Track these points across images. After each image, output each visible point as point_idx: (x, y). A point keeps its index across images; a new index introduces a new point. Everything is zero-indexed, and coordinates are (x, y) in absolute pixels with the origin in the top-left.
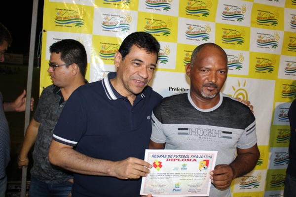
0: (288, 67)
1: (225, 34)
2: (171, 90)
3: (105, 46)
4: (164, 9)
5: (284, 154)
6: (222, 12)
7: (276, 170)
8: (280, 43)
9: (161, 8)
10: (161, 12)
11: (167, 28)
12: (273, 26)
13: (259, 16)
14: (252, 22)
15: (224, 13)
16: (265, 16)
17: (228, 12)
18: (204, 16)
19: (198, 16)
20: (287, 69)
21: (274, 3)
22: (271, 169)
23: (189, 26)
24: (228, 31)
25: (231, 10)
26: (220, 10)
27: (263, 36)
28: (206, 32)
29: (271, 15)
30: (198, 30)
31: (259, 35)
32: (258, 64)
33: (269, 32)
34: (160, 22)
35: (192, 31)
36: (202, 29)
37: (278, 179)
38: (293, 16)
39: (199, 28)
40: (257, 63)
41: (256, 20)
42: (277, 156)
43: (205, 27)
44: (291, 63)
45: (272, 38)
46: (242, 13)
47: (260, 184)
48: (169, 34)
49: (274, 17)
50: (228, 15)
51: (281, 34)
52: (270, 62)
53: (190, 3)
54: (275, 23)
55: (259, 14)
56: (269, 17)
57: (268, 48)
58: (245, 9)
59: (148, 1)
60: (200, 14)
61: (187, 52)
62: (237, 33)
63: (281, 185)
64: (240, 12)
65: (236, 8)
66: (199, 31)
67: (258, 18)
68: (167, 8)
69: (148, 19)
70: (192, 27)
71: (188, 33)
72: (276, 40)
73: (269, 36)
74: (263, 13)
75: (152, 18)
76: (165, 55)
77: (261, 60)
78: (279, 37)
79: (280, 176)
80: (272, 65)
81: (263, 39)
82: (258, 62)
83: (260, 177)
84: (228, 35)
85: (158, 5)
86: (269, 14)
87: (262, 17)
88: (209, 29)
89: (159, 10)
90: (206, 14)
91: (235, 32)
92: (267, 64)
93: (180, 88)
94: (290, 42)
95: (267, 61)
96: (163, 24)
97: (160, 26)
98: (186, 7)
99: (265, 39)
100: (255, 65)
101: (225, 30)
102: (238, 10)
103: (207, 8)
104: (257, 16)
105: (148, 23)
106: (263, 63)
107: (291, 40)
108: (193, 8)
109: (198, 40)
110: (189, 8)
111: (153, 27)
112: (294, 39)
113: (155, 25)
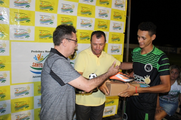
1: (63, 20)
2: (33, 52)
4: (26, 7)
8: (93, 24)
9: (24, 6)
10: (24, 8)
11: (28, 17)
13: (82, 10)
14: (78, 13)
15: (62, 9)
16: (85, 10)
17: (64, 8)
18: (50, 11)
19: (47, 10)
21: (89, 3)
23: (41, 16)
24: (64, 19)
25: (66, 7)
26: (60, 7)
28: (52, 20)
29: (89, 10)
30: (47, 19)
31: (82, 20)
32: (81, 36)
33: (87, 18)
34: (24, 15)
35: (43, 19)
36: (50, 18)
39: (48, 17)
40: (80, 35)
41: (80, 12)
43: (51, 16)
45: (89, 22)
46: (72, 9)
48: (30, 21)
49: (90, 11)
50: (64, 10)
51: (94, 20)
53: (42, 3)
54: (90, 14)
55: (82, 9)
56: (87, 11)
57: (87, 27)
58: (74, 6)
59: (15, 2)
61: (41, 31)
62: (70, 20)
64: (71, 8)
65: (69, 6)
67: (82, 11)
68: (28, 6)
69: (16, 13)
70: (44, 17)
71: (41, 20)
72: (91, 23)
73: (87, 21)
74: (84, 8)
75: (19, 12)
76: (28, 33)
77: (83, 34)
78: (92, 21)
81: (84, 23)
84: (64, 21)
85: (22, 4)
86: (87, 9)
87: (84, 10)
88: (54, 17)
89: (23, 7)
90: (52, 9)
91: (68, 19)
93: (37, 50)
94: (99, 24)
95: (86, 34)
96: (26, 15)
97: (24, 17)
98: (40, 5)
101: (63, 18)
103: (52, 6)
104: (81, 10)
105: (16, 15)
106: (84, 35)
107: (99, 23)
108: (44, 6)
109: (47, 24)
110: (41, 6)
111: (19, 18)
112: (101, 22)
113: (21, 16)
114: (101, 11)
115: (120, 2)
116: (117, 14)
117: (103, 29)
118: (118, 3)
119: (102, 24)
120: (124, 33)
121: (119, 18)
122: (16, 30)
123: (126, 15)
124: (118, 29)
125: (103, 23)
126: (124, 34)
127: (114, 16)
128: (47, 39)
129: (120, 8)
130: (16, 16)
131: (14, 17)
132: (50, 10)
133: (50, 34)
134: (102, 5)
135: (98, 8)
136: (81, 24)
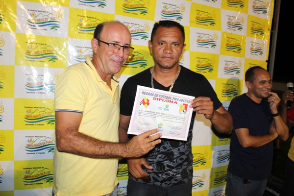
0: (226, 66)
3: (32, 46)
4: (99, 6)
5: (225, 152)
6: (161, 11)
7: (218, 168)
8: (218, 43)
9: (96, 5)
10: (96, 8)
12: (211, 26)
13: (198, 16)
14: (191, 22)
16: (203, 16)
17: (167, 10)
18: (142, 15)
19: (136, 14)
20: (225, 68)
21: (211, 4)
22: (214, 167)
23: (127, 24)
25: (170, 9)
26: (159, 8)
27: (202, 35)
28: (145, 31)
29: (209, 15)
30: (136, 29)
31: (199, 35)
32: (199, 63)
33: (207, 31)
34: (94, 20)
35: (130, 30)
36: (141, 28)
37: (220, 176)
38: (229, 17)
39: (138, 26)
40: (197, 63)
41: (194, 20)
42: (220, 154)
43: (144, 25)
44: (229, 63)
45: (211, 37)
46: (180, 12)
47: (205, 183)
49: (212, 17)
50: (167, 14)
51: (219, 34)
52: (209, 62)
53: (127, 1)
54: (213, 23)
55: (198, 14)
56: (207, 17)
57: (208, 47)
58: (183, 9)
60: (138, 12)
63: (223, 181)
64: (179, 11)
65: (174, 7)
66: (138, 30)
67: (197, 18)
68: (102, 5)
69: (81, 16)
70: (130, 25)
72: (214, 40)
73: (208, 36)
74: (201, 13)
75: (85, 15)
77: (202, 60)
78: (217, 37)
79: (222, 173)
80: (212, 65)
81: (203, 39)
82: (199, 61)
83: (204, 176)
85: (92, 1)
86: (206, 14)
87: (201, 17)
88: (148, 27)
89: (93, 6)
90: (144, 12)
92: (207, 64)
94: (228, 43)
95: (207, 60)
96: (98, 22)
97: (95, 24)
98: (123, 4)
99: (204, 38)
100: (196, 65)
102: (177, 9)
103: (145, 6)
104: (196, 15)
105: (81, 20)
106: (203, 63)
107: (228, 41)
108: (130, 6)
109: (137, 39)
110: (126, 5)
111: (87, 25)
112: (231, 40)
113: (89, 22)
114: (232, 18)
115: (262, 3)
116: (256, 26)
117: (235, 51)
118: (258, 4)
119: (232, 42)
120: (267, 61)
121: (259, 34)
122: (79, 49)
123: (270, 29)
124: (258, 53)
125: (235, 40)
126: (267, 63)
127: (252, 28)
128: (136, 67)
129: (261, 15)
130: (80, 23)
131: (77, 24)
132: (142, 13)
133: (143, 58)
134: (233, 8)
135: (225, 14)
136: (198, 41)
